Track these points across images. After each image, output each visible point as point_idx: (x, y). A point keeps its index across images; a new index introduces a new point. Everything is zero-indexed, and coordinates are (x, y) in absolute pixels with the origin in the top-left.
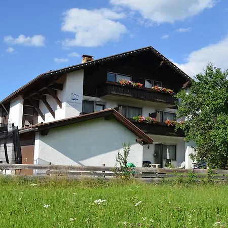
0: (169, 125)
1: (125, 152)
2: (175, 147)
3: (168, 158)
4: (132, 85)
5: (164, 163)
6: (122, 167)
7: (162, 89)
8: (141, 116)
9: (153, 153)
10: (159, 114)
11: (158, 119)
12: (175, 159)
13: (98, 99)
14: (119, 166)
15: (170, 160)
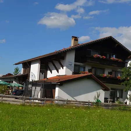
0: (119, 79)
1: (98, 96)
2: (122, 90)
3: (118, 96)
4: (100, 57)
5: (116, 99)
6: (96, 102)
7: (116, 59)
8: (104, 74)
9: (110, 94)
10: (113, 73)
11: (113, 76)
12: (122, 97)
13: (81, 64)
14: (95, 101)
15: (119, 98)
